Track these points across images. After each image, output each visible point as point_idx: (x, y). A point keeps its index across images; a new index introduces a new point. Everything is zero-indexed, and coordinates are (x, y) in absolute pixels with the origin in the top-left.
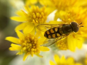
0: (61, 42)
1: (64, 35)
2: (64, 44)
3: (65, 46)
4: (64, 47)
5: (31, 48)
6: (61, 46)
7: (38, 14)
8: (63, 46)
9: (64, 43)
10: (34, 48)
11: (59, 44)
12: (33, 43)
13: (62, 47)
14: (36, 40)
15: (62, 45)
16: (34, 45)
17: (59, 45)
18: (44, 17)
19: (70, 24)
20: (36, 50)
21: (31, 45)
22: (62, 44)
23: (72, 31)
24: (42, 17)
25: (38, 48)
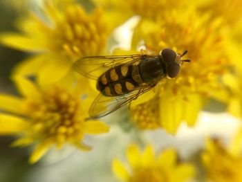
0: (143, 109)
1: (145, 86)
2: (151, 114)
3: (153, 119)
4: (150, 122)
5: (58, 124)
6: (142, 118)
7: (79, 28)
8: (148, 119)
9: (150, 109)
10: (68, 127)
11: (138, 113)
12: (66, 112)
13: (145, 120)
14: (72, 103)
15: (146, 116)
16: (67, 116)
17: (136, 117)
18: (97, 37)
19: (159, 56)
20: (71, 130)
21: (57, 117)
22: (145, 112)
23: (162, 73)
24: (92, 38)
25: (77, 126)
